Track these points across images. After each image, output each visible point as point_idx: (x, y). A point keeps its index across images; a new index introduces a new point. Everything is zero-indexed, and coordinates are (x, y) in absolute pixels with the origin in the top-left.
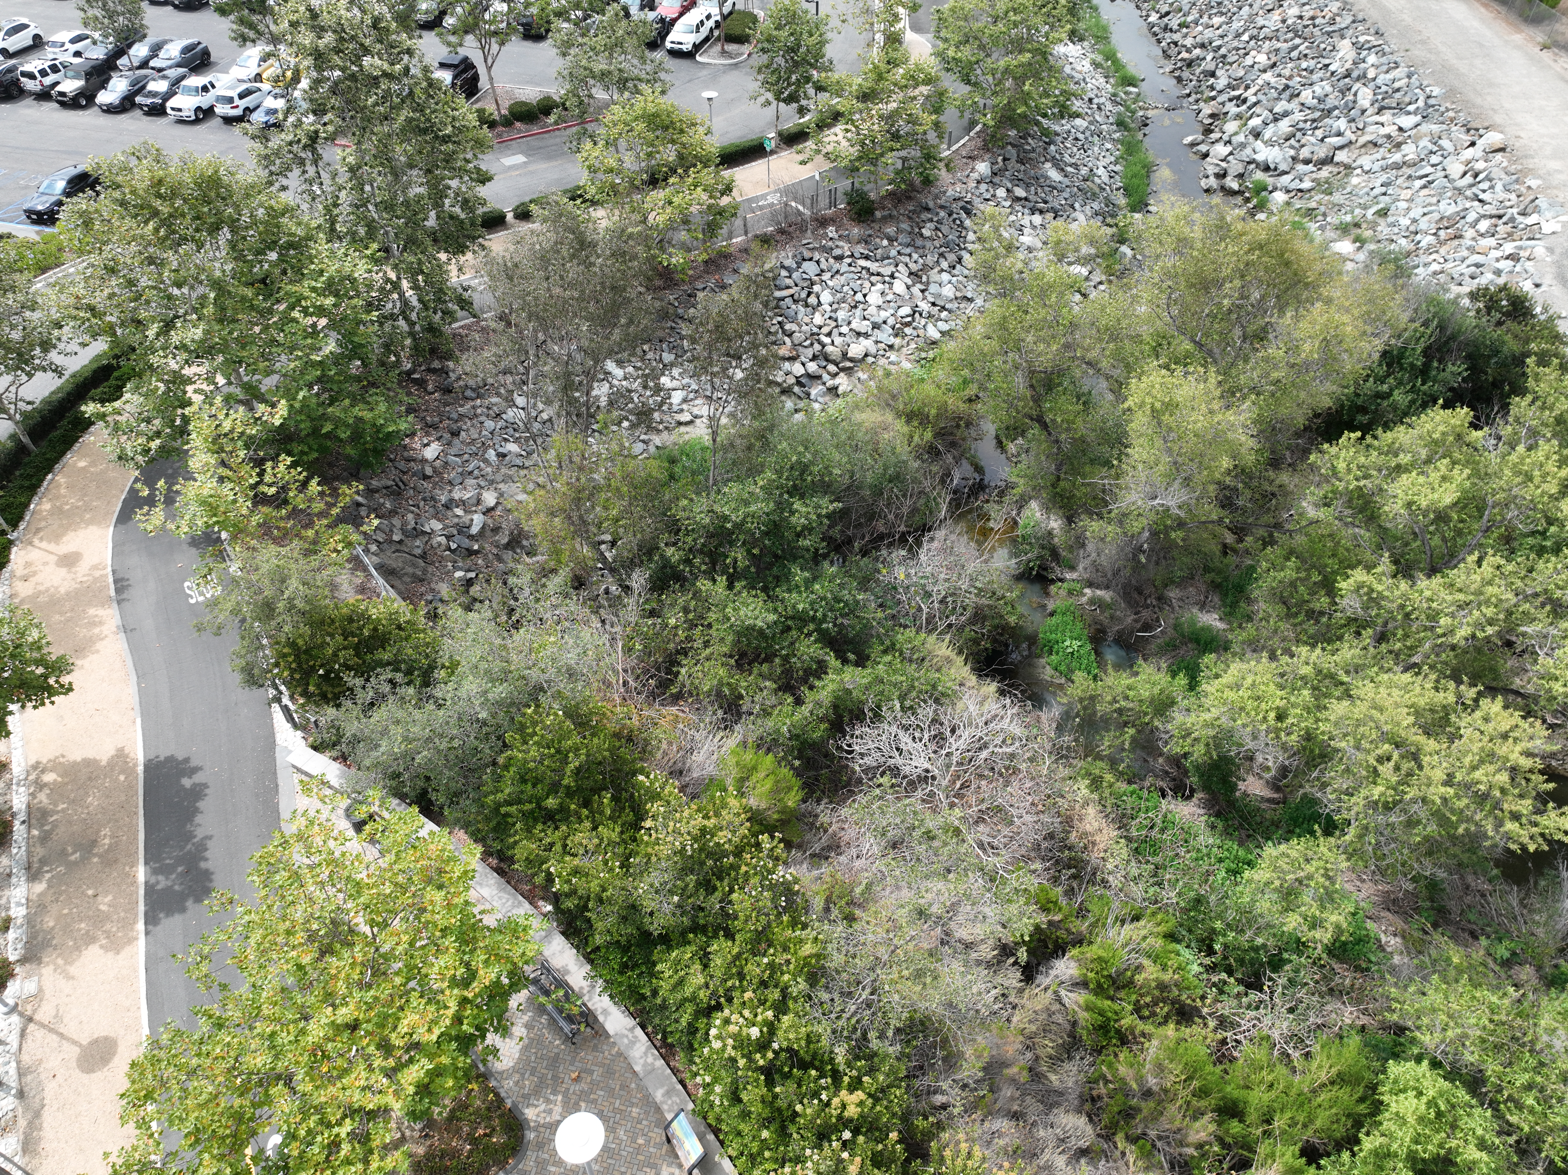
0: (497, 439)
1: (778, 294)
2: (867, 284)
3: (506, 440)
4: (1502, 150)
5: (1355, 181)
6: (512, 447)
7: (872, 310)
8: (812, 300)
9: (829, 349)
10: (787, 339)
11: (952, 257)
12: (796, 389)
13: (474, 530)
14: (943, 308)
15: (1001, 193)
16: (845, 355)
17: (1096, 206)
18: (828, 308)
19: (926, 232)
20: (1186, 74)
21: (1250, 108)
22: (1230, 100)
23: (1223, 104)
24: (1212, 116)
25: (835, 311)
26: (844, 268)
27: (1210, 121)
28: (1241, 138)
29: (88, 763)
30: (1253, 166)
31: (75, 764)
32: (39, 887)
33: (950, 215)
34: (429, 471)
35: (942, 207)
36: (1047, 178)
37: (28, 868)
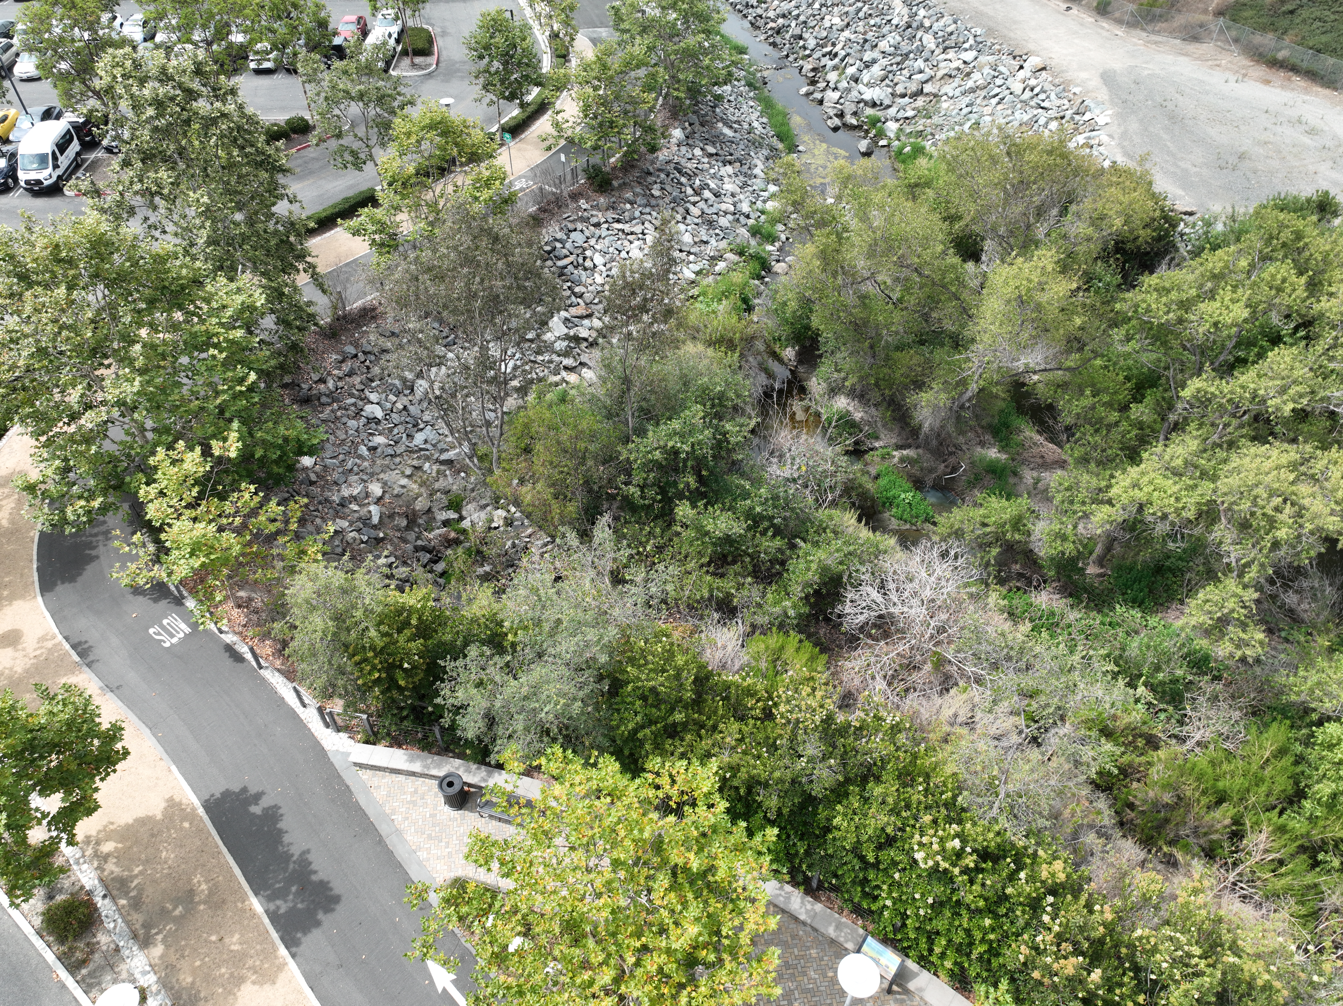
0: (364, 435)
1: (560, 263)
2: (626, 243)
3: (371, 434)
4: (1044, 69)
5: (945, 105)
6: (379, 440)
8: (588, 264)
10: (579, 300)
11: (681, 210)
12: (601, 341)
13: (375, 520)
14: (689, 253)
15: (697, 152)
17: (764, 152)
18: (604, 269)
19: (656, 193)
20: (778, 40)
21: (842, 60)
22: (824, 56)
23: (819, 59)
24: (814, 70)
25: (610, 269)
26: (604, 233)
27: (812, 74)
28: (844, 84)
29: (142, 822)
30: (862, 105)
31: (128, 827)
32: (158, 950)
33: (668, 176)
34: (313, 477)
35: (660, 170)
36: (725, 135)
37: (135, 937)
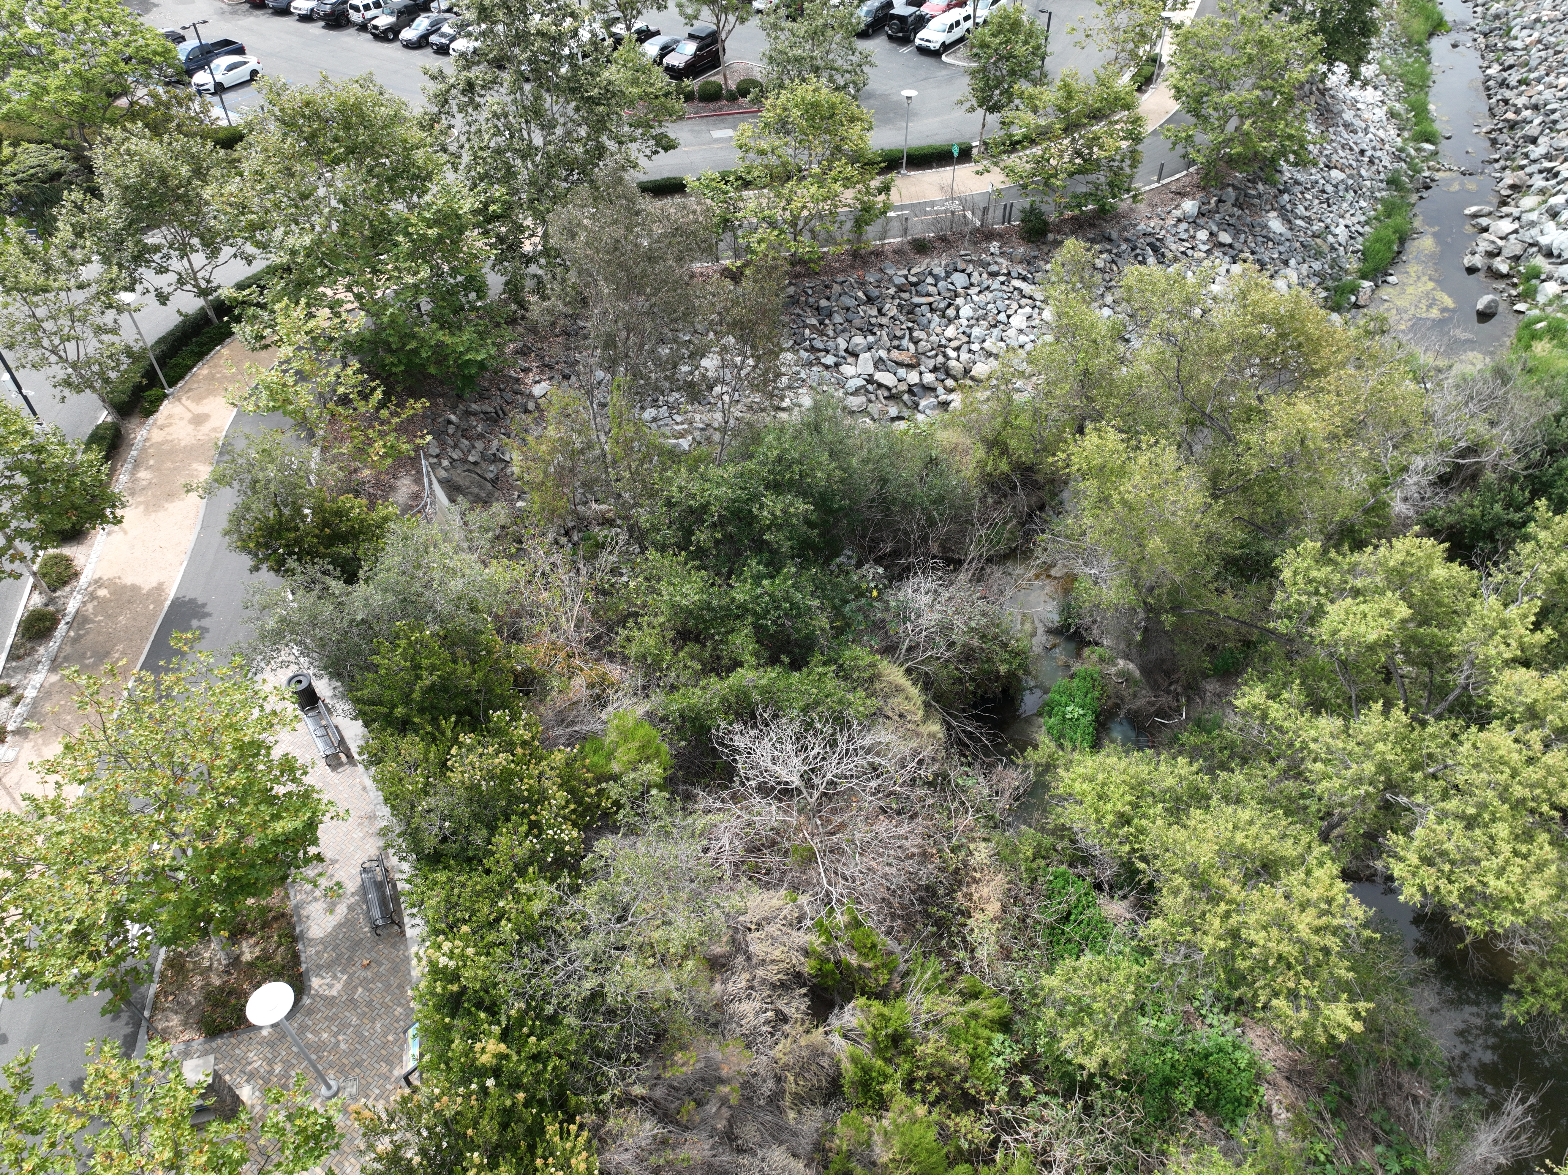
2: (1015, 306)
7: (1012, 332)
8: (951, 312)
9: (952, 363)
10: (912, 347)
12: (906, 397)
15: (1203, 235)
16: (967, 371)
17: (1317, 265)
18: (965, 323)
19: (1099, 263)
21: (1558, 183)
22: (1541, 172)
23: (1531, 175)
24: (1513, 187)
25: (971, 327)
26: (996, 285)
27: (1509, 192)
28: (1534, 216)
29: (135, 588)
30: (1535, 249)
33: (1133, 250)
35: (1127, 240)
36: (1266, 226)
37: (53, 661)
